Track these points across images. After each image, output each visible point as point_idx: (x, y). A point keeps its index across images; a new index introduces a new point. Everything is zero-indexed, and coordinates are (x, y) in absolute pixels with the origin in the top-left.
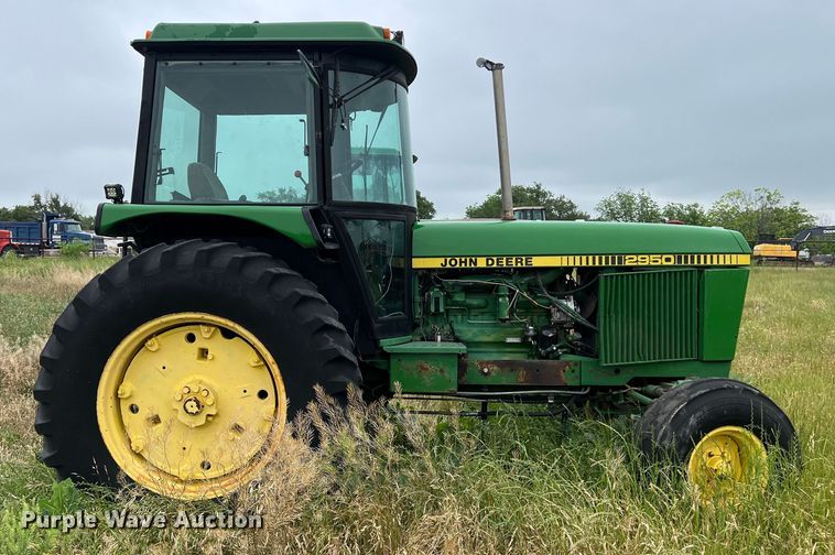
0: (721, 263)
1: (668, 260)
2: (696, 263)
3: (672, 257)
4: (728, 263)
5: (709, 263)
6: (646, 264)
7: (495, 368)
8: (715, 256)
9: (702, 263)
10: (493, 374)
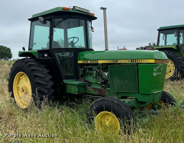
0: (144, 62)
1: (129, 61)
2: (136, 62)
3: (130, 60)
4: (146, 62)
5: (140, 62)
6: (123, 62)
7: (92, 89)
8: (142, 60)
9: (138, 62)
10: (92, 91)
